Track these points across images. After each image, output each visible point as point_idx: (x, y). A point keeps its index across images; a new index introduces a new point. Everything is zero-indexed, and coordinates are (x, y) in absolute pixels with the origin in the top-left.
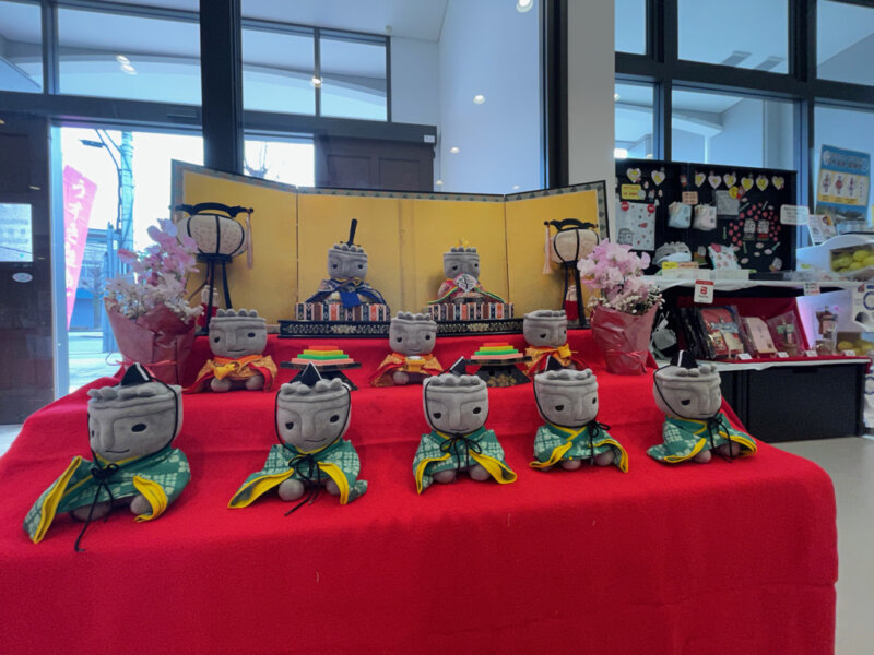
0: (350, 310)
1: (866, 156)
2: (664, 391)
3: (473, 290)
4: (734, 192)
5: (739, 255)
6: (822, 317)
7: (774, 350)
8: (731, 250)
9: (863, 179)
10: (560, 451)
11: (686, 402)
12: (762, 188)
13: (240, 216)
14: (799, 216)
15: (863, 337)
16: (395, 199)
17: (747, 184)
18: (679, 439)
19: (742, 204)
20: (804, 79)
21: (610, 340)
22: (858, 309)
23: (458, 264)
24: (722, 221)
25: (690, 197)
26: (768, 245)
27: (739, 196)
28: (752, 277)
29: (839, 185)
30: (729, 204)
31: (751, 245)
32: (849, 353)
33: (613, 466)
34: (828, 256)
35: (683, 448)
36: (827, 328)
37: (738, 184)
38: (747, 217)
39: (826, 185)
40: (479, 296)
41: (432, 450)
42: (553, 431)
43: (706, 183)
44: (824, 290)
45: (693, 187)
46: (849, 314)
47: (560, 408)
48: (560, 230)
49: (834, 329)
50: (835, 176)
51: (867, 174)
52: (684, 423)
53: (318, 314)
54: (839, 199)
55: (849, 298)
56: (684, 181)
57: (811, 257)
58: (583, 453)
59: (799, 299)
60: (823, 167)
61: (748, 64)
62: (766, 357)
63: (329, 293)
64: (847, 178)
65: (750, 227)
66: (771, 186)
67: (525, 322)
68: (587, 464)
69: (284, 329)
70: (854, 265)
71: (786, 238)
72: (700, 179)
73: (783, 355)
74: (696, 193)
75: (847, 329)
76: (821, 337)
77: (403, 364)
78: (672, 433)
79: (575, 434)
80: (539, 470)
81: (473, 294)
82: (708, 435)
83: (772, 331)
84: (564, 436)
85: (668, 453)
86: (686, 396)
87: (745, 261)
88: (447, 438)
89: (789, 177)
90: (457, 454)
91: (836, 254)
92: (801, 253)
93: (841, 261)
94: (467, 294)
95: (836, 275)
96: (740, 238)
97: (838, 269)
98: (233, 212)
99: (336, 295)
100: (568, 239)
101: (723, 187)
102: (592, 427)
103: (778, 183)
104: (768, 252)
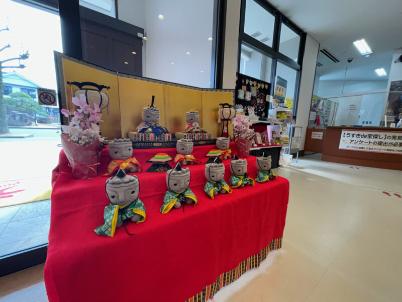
0: (158, 136)
1: (286, 81)
2: (260, 164)
3: (198, 128)
4: (255, 88)
5: (255, 110)
6: (273, 132)
7: (262, 143)
8: (253, 108)
9: (285, 89)
10: (240, 183)
11: (265, 167)
12: (263, 88)
13: (104, 89)
14: (271, 99)
15: (281, 139)
16: (162, 84)
17: (259, 85)
18: (263, 176)
19: (257, 92)
20: (276, 51)
21: (240, 147)
22: (281, 130)
23: (193, 118)
24: (252, 98)
25: (244, 88)
26: (262, 108)
27: (257, 90)
28: (259, 119)
29: (280, 90)
30: (254, 92)
31: (258, 107)
32: (278, 144)
33: (251, 185)
34: (276, 113)
35: (263, 178)
36: (274, 136)
37: (257, 85)
38: (258, 97)
39: (277, 90)
40: (200, 130)
41: (211, 187)
42: (236, 177)
43: (249, 83)
44: (275, 124)
45: (245, 85)
46: (279, 132)
47: (239, 171)
48: (224, 108)
49: (275, 136)
50: (280, 87)
51: (286, 87)
52: (264, 172)
53: (145, 138)
54: (279, 94)
55: (279, 127)
56: (243, 81)
57: (272, 112)
58: (245, 182)
59: (268, 126)
60: (277, 83)
61: (259, 38)
62: (259, 145)
63: (147, 129)
64: (282, 88)
65: (258, 102)
66: (265, 87)
67: (217, 141)
68: (246, 185)
69: (135, 145)
70: (282, 117)
71: (267, 105)
72: (247, 81)
73: (264, 145)
74: (246, 87)
75: (278, 137)
76: (272, 139)
77: (185, 158)
78: (261, 175)
79: (242, 177)
80: (235, 188)
81: (198, 130)
82: (268, 174)
83: (262, 136)
84: (240, 178)
85: (260, 180)
86: (265, 165)
87: (256, 112)
88: (215, 183)
89: (269, 85)
90: (218, 187)
91: (278, 113)
92: (270, 111)
93: (279, 115)
94: (196, 130)
95: (277, 120)
96: (256, 105)
97: (278, 118)
98: (100, 88)
99: (150, 130)
100: (227, 111)
101: (253, 85)
102: (246, 175)
103: (267, 87)
104: (262, 110)
